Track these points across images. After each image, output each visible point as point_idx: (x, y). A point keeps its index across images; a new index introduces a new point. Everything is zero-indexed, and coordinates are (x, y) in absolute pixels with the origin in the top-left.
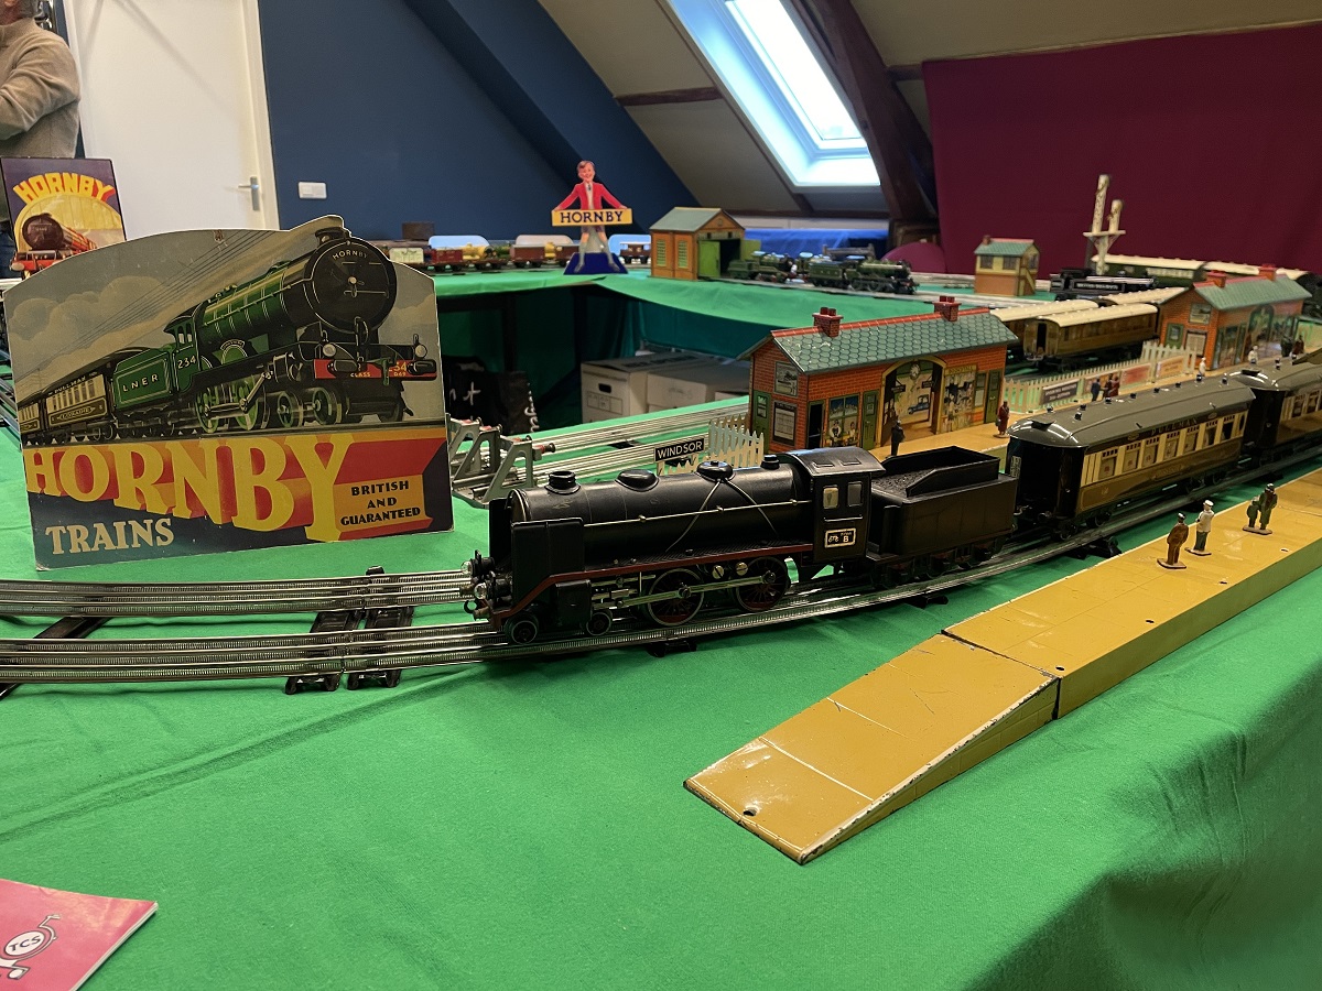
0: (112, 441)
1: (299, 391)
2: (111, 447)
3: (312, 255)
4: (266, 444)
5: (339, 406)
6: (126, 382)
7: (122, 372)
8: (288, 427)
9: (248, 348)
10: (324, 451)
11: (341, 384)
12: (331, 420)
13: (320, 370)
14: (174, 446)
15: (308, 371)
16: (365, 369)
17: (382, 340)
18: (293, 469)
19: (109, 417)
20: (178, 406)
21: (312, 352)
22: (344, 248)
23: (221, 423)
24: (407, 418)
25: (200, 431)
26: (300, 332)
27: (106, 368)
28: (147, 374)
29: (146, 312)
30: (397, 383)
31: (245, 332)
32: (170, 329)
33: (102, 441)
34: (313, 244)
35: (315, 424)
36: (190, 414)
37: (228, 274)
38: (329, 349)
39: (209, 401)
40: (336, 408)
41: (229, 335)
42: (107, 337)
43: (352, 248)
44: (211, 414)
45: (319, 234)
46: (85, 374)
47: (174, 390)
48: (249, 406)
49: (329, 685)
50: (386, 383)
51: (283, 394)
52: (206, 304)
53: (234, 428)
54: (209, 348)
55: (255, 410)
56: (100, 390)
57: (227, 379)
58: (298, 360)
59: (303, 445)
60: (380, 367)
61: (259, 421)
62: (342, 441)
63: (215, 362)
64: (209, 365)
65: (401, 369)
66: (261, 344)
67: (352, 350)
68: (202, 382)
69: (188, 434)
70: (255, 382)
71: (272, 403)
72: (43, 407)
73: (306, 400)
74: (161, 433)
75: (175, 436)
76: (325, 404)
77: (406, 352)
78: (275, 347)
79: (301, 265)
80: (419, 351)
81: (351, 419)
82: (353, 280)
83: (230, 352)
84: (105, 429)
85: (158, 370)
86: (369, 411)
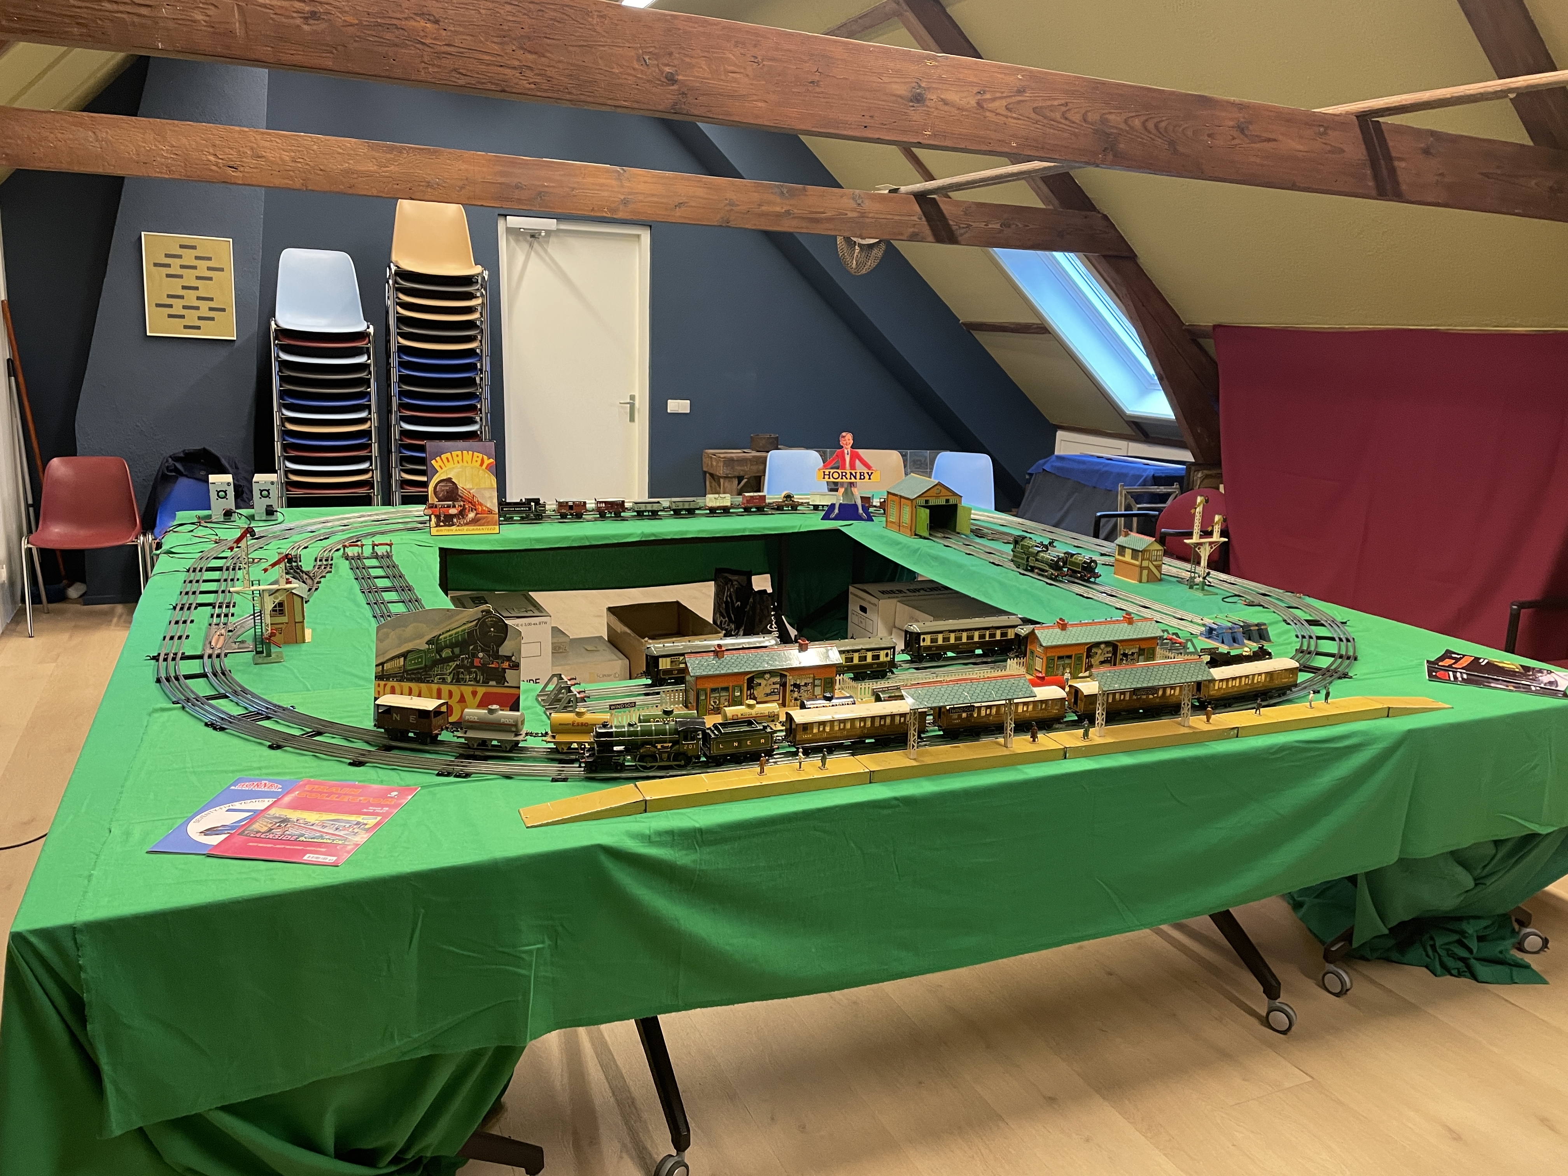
0: (403, 681)
1: (468, 670)
2: (403, 683)
3: (479, 619)
4: (453, 688)
5: (482, 677)
6: (411, 660)
7: (409, 657)
8: (462, 683)
9: (453, 652)
10: (474, 693)
11: (483, 668)
12: (478, 682)
13: (477, 662)
14: (422, 685)
15: (472, 662)
16: (492, 663)
17: (500, 653)
18: (462, 699)
19: (403, 673)
20: (426, 671)
21: (474, 656)
22: (490, 617)
23: (440, 679)
24: (506, 684)
25: (432, 681)
26: (471, 647)
27: (405, 655)
28: (418, 658)
29: (421, 636)
30: (504, 669)
31: (452, 646)
32: (426, 643)
33: (400, 681)
34: (480, 616)
35: (472, 683)
36: (429, 674)
37: (450, 624)
38: (481, 655)
39: (437, 670)
40: (480, 678)
41: (446, 647)
42: (406, 644)
43: (493, 617)
44: (437, 675)
45: (482, 612)
46: (398, 657)
47: (425, 665)
48: (450, 673)
49: (449, 774)
50: (500, 670)
51: (462, 670)
52: (440, 635)
53: (444, 681)
54: (439, 651)
55: (452, 675)
56: (402, 663)
57: (443, 663)
58: (469, 658)
59: (467, 690)
60: (498, 663)
61: (453, 680)
62: (481, 691)
63: (441, 656)
64: (438, 657)
65: (506, 665)
66: (457, 650)
67: (489, 656)
68: (436, 663)
69: (428, 682)
70: (453, 665)
71: (458, 673)
72: (383, 667)
73: (470, 673)
74: (420, 680)
75: (424, 682)
76: (476, 675)
77: (508, 658)
78: (462, 653)
79: (475, 623)
80: (513, 658)
81: (486, 682)
82: (492, 629)
83: (446, 653)
84: (402, 677)
85: (421, 657)
86: (492, 680)
